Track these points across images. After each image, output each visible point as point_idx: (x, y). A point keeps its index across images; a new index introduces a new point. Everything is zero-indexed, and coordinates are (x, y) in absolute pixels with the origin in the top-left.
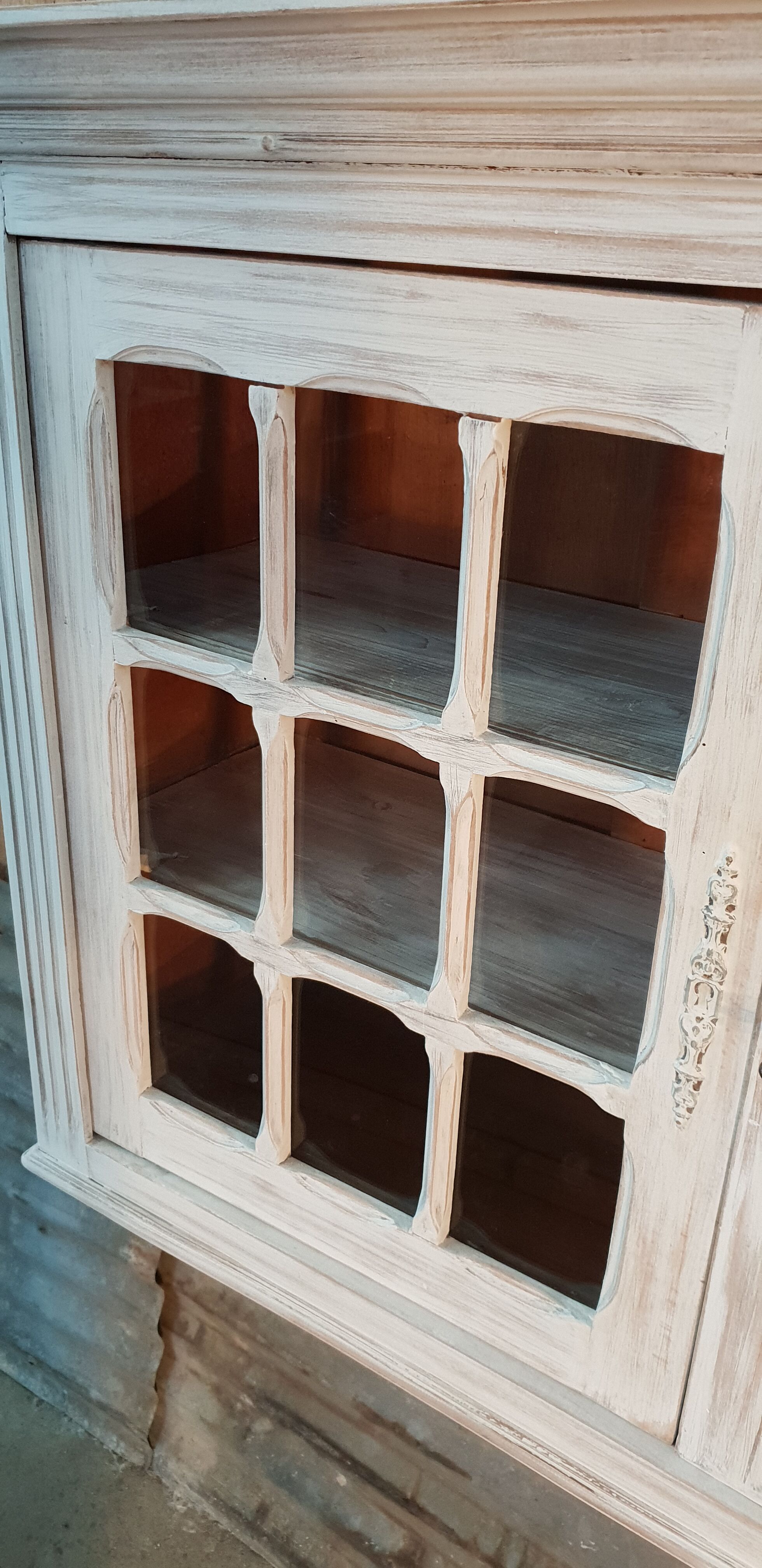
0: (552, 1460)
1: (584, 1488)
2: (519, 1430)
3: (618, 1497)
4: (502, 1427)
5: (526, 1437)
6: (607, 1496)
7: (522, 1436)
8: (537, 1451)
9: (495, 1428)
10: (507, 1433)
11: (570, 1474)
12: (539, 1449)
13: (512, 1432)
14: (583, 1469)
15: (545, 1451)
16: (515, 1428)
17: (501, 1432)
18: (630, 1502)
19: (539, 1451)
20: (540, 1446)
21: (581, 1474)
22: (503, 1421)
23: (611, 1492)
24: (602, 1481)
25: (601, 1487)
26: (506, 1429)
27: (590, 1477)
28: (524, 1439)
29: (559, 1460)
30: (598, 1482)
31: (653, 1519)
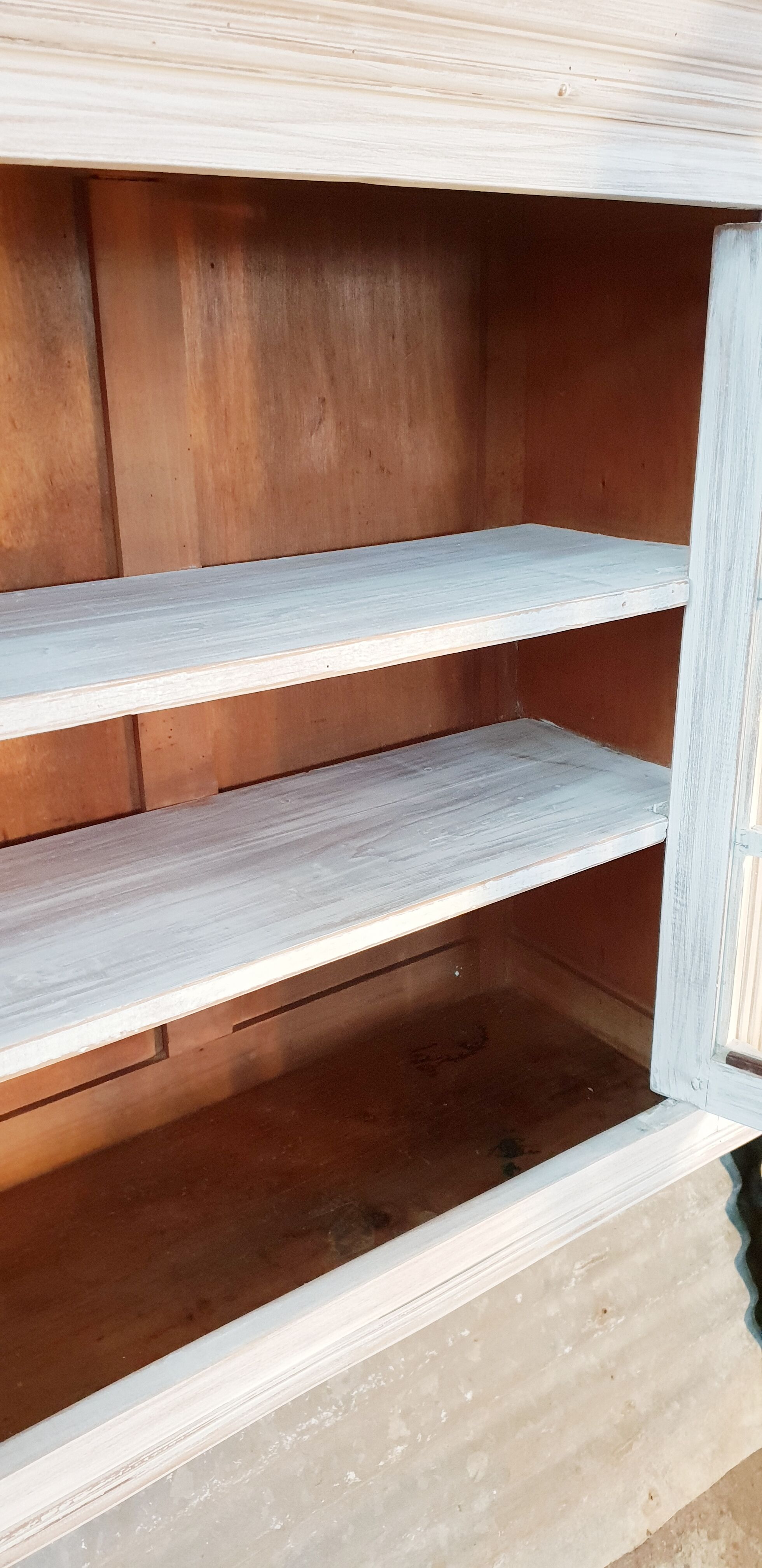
0: (80, 1501)
1: (122, 1486)
2: (32, 1518)
3: (150, 1457)
4: (16, 1535)
5: (42, 1515)
6: (144, 1466)
7: (38, 1518)
8: (62, 1511)
9: (10, 1544)
10: (25, 1532)
11: (102, 1492)
12: (62, 1508)
13: (28, 1527)
14: (107, 1475)
15: (69, 1502)
16: (26, 1521)
17: (19, 1540)
18: (162, 1448)
19: (64, 1510)
20: (60, 1505)
21: (111, 1479)
22: (13, 1530)
23: (143, 1461)
24: (128, 1463)
25: (133, 1467)
26: (22, 1531)
27: (118, 1472)
28: (43, 1518)
29: (85, 1493)
30: (127, 1467)
31: (185, 1437)
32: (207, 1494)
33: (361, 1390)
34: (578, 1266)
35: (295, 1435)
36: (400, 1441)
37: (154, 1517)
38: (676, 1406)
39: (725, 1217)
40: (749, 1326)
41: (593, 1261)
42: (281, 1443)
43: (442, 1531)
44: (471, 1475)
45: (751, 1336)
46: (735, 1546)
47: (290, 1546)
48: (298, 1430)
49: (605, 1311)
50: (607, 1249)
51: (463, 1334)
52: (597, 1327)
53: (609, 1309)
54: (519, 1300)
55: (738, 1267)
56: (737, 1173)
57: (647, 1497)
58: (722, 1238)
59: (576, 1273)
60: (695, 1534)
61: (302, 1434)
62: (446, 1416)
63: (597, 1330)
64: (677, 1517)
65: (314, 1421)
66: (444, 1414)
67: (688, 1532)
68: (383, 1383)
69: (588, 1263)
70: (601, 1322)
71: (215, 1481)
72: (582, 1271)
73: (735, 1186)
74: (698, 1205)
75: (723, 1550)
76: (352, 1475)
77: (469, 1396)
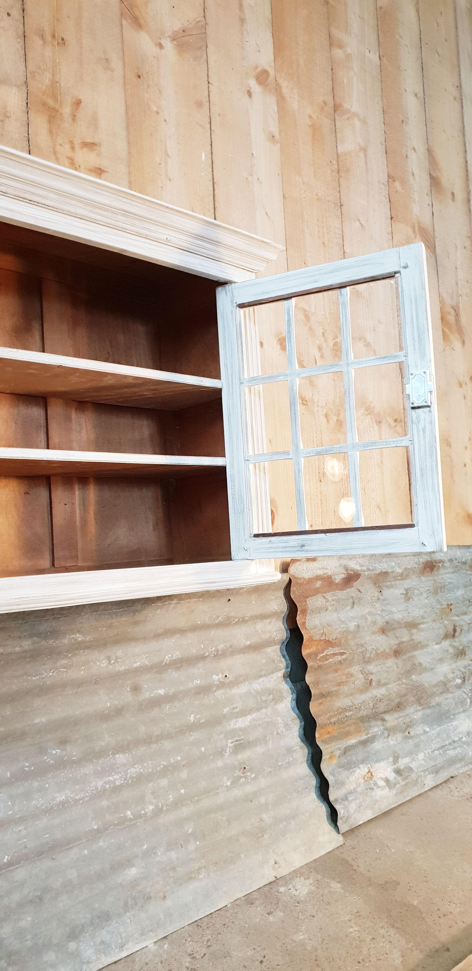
32: (63, 797)
33: (132, 770)
34: (229, 741)
35: (102, 782)
36: (151, 804)
37: (40, 799)
38: (285, 823)
39: (299, 740)
40: (317, 796)
41: (236, 741)
42: (96, 784)
43: (173, 855)
44: (186, 829)
45: (319, 801)
46: (317, 880)
47: (101, 843)
48: (104, 780)
49: (245, 768)
50: (243, 737)
51: (178, 758)
52: (242, 775)
53: (246, 768)
54: (203, 751)
55: (309, 766)
56: (301, 717)
57: (273, 862)
58: (298, 747)
59: (229, 745)
60: (298, 879)
61: (106, 783)
62: (172, 798)
63: (242, 777)
64: (289, 874)
65: (111, 778)
66: (171, 796)
67: (295, 878)
68: (142, 770)
69: (234, 741)
70: (243, 773)
71: (67, 792)
72: (232, 745)
73: (301, 722)
74: (285, 727)
75: (312, 882)
76: (129, 813)
77: (183, 791)
